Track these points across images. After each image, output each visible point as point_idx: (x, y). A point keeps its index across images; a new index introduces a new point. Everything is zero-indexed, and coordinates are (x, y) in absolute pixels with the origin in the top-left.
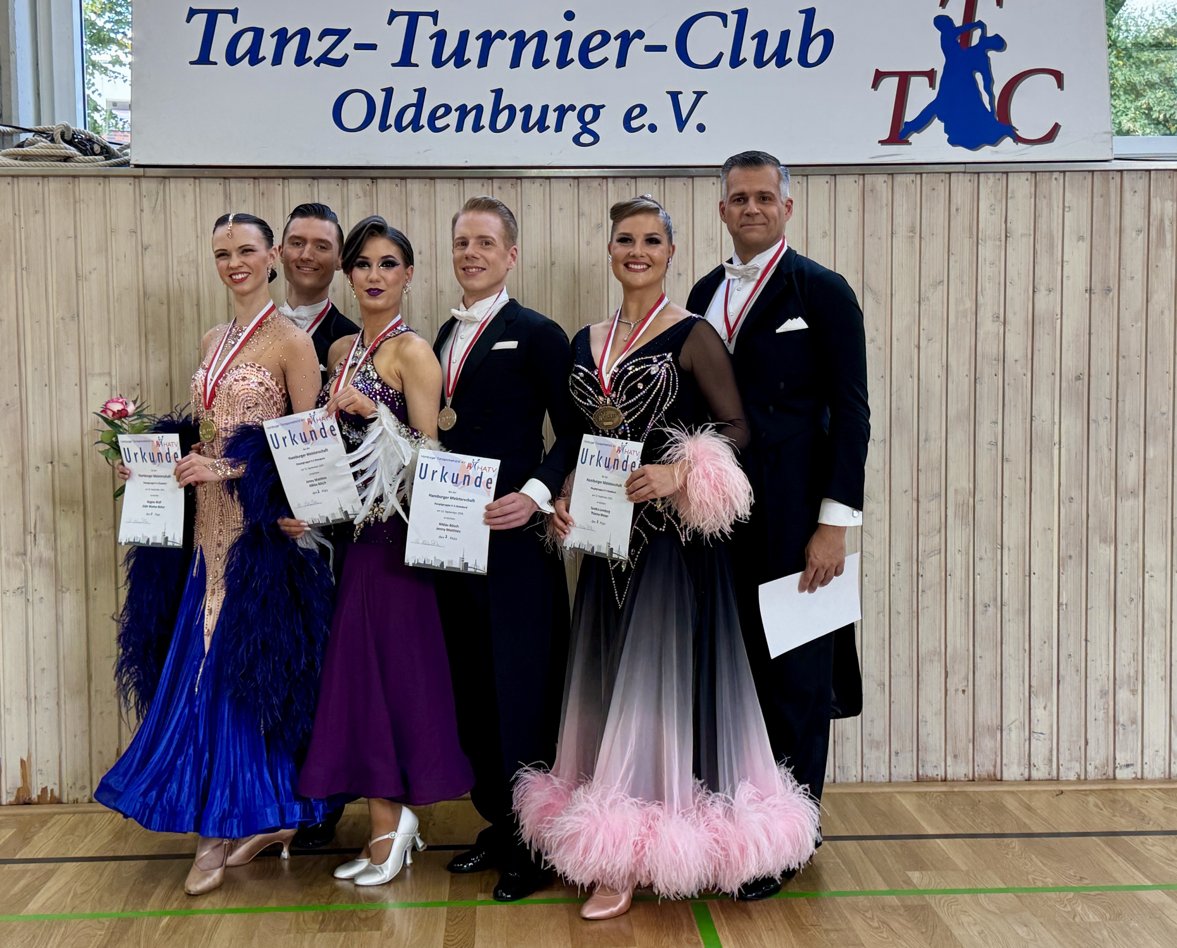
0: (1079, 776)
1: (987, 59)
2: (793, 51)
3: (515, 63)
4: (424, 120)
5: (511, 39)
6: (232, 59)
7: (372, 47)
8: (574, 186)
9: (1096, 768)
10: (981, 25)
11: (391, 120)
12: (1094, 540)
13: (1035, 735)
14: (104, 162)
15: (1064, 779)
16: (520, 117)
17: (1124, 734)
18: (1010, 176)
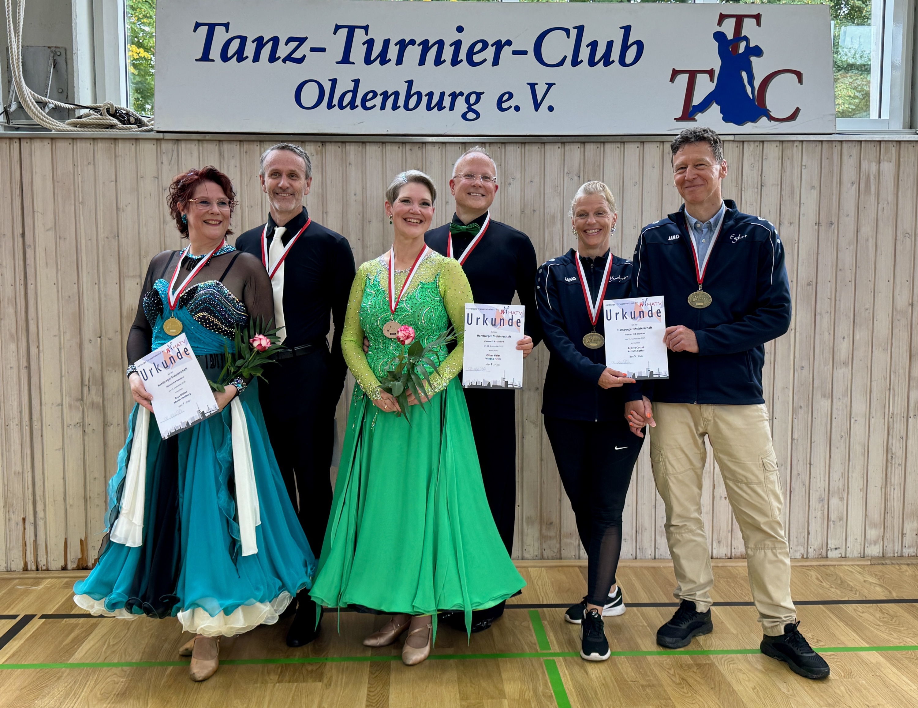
0: (803, 555)
1: (750, 63)
2: (615, 55)
3: (422, 62)
4: (358, 102)
5: (419, 45)
6: (225, 58)
7: (323, 50)
9: (814, 550)
10: (746, 39)
11: (335, 101)
12: (818, 396)
14: (137, 129)
16: (425, 100)
17: (834, 527)
18: (765, 144)
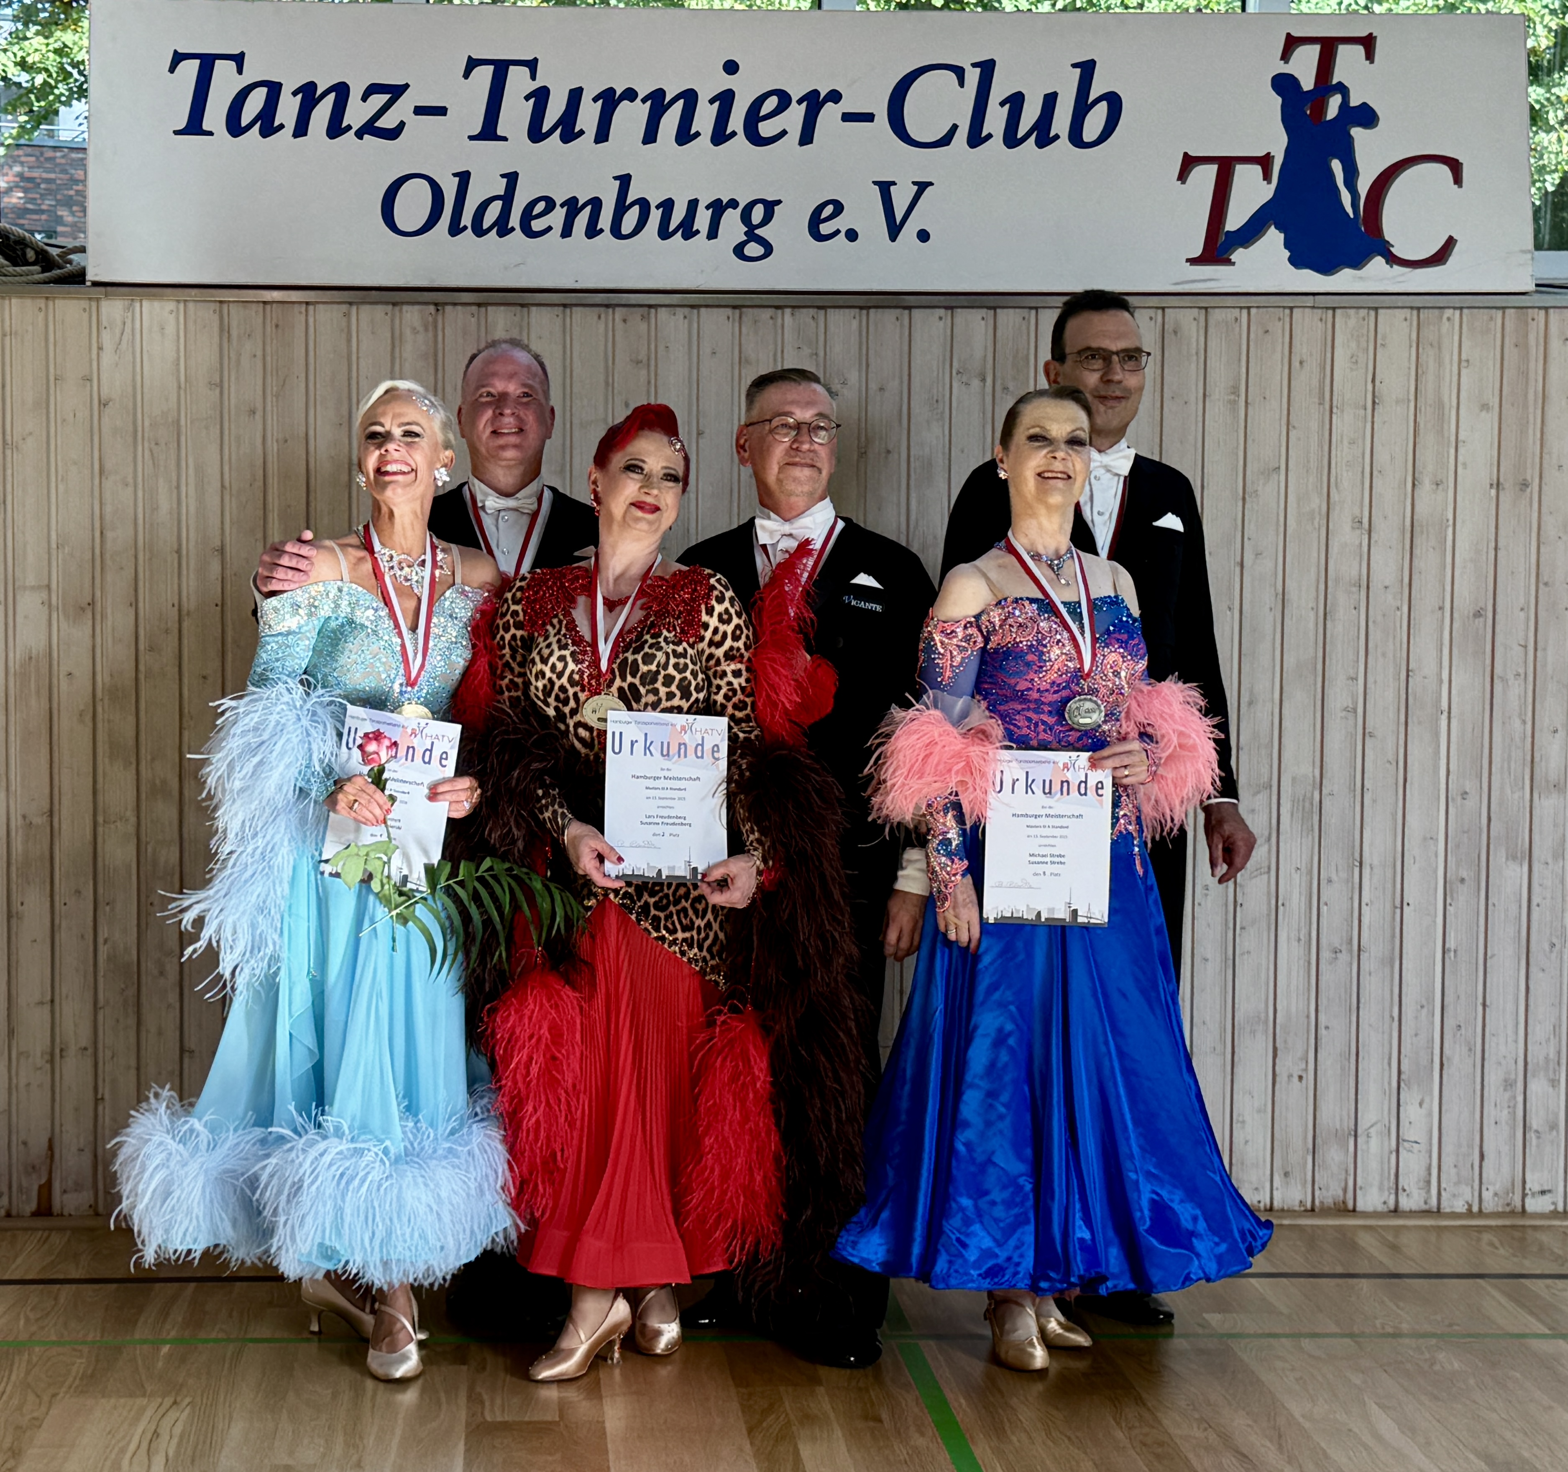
0: (1470, 1206)
1: (1350, 140)
2: (1061, 123)
3: (650, 136)
4: (514, 221)
5: (644, 101)
6: (235, 127)
7: (441, 111)
8: (734, 320)
9: (1496, 1194)
10: (1342, 89)
11: (467, 219)
12: (1499, 857)
13: (1405, 1144)
14: (40, 275)
15: (1448, 1210)
16: (655, 216)
17: (1538, 1146)
18: (1381, 312)
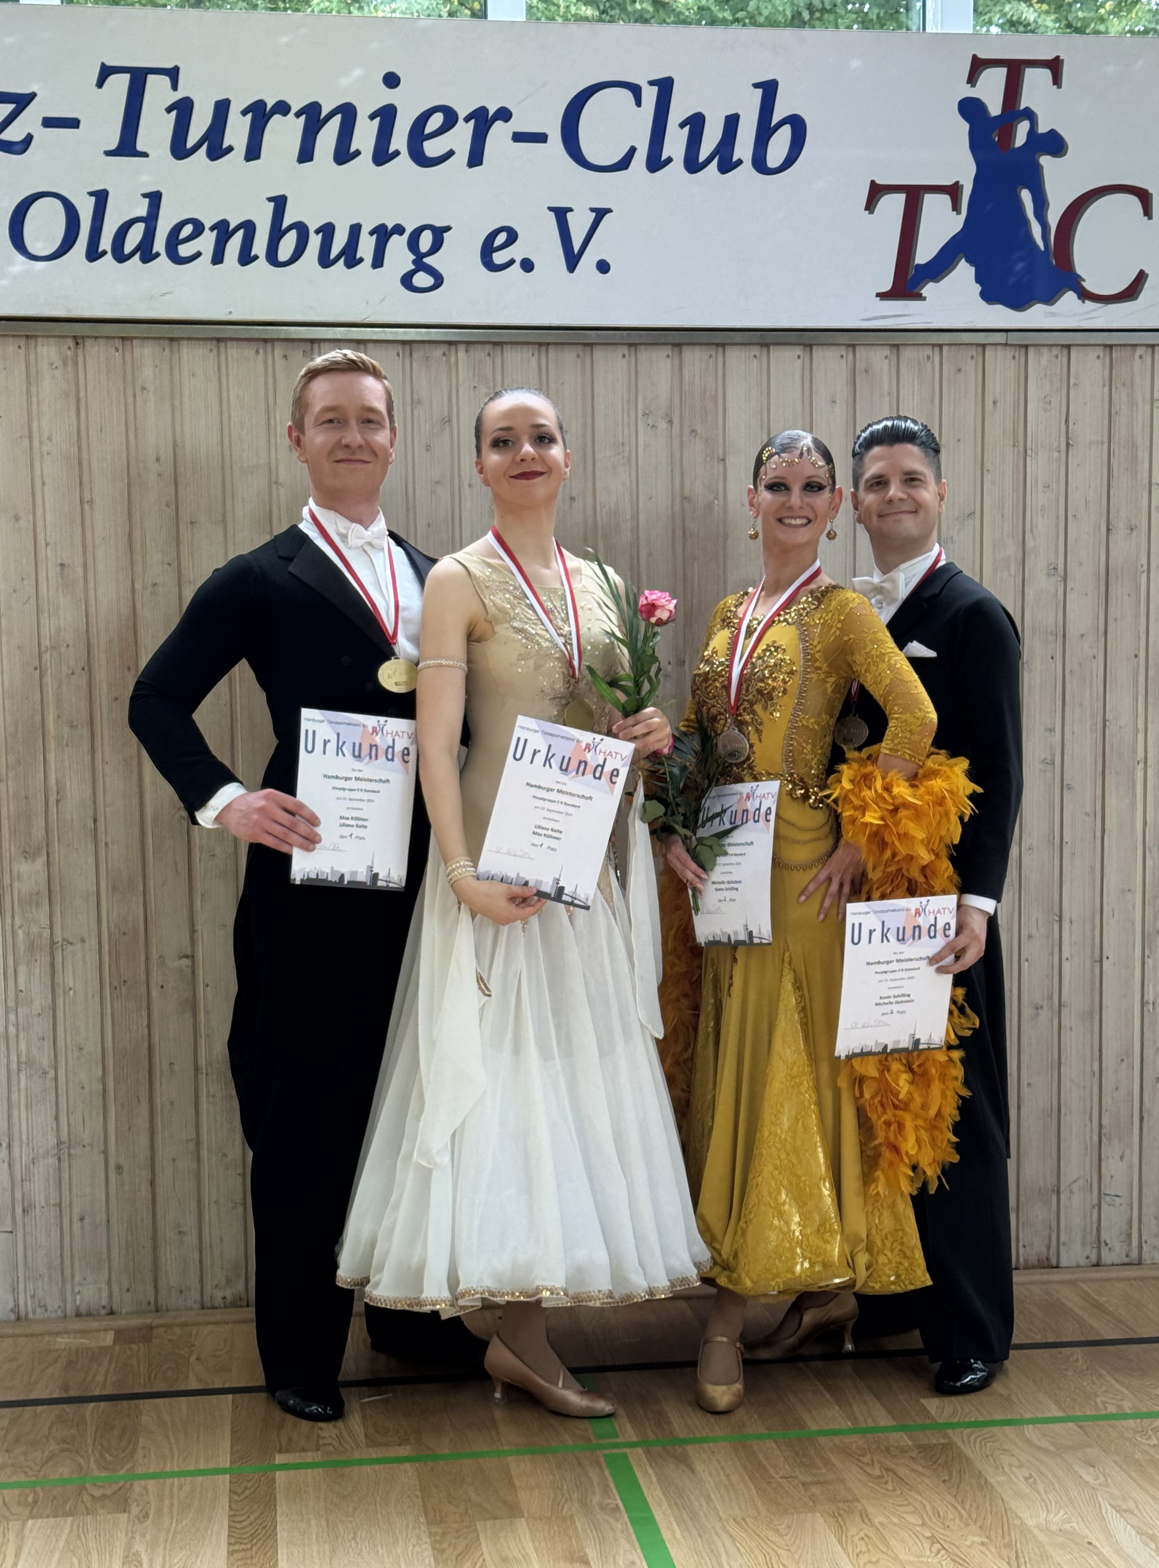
2: (744, 148)
3: (306, 154)
4: (159, 245)
5: (298, 115)
7: (74, 123)
8: (404, 357)
10: (1029, 115)
11: (106, 243)
13: (1108, 1199)
15: (1149, 1262)
16: (315, 242)
18: (1074, 351)
